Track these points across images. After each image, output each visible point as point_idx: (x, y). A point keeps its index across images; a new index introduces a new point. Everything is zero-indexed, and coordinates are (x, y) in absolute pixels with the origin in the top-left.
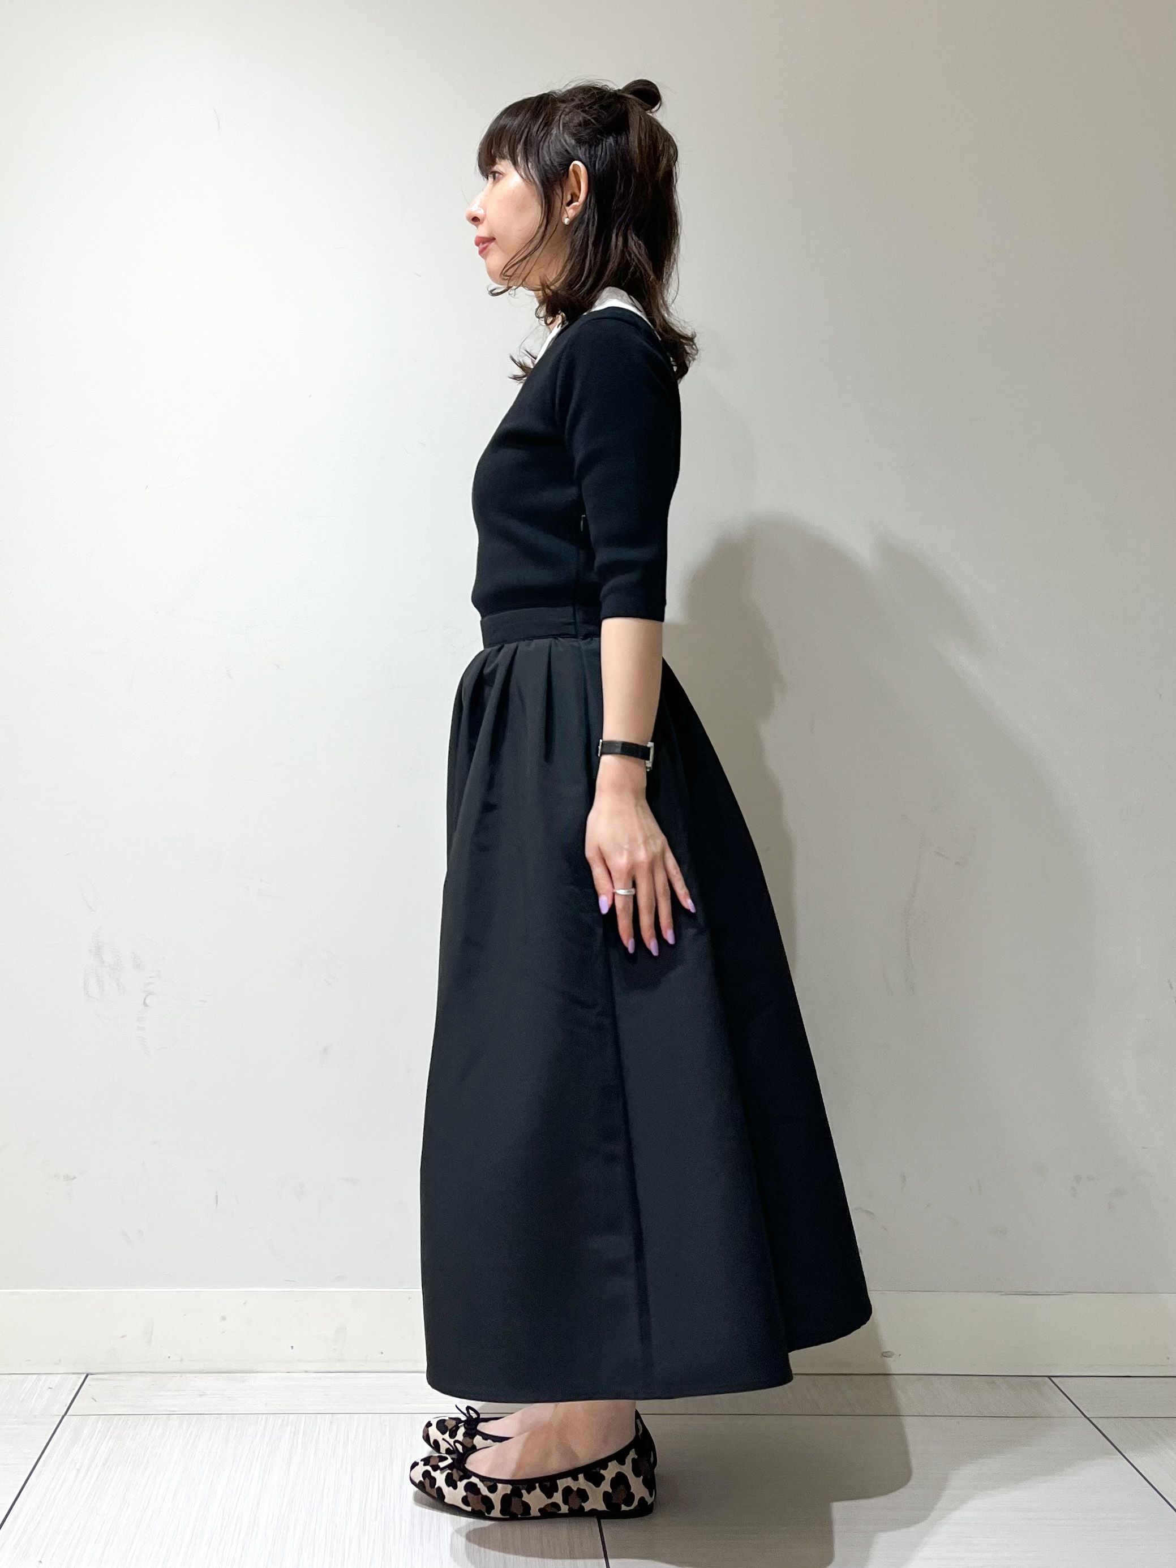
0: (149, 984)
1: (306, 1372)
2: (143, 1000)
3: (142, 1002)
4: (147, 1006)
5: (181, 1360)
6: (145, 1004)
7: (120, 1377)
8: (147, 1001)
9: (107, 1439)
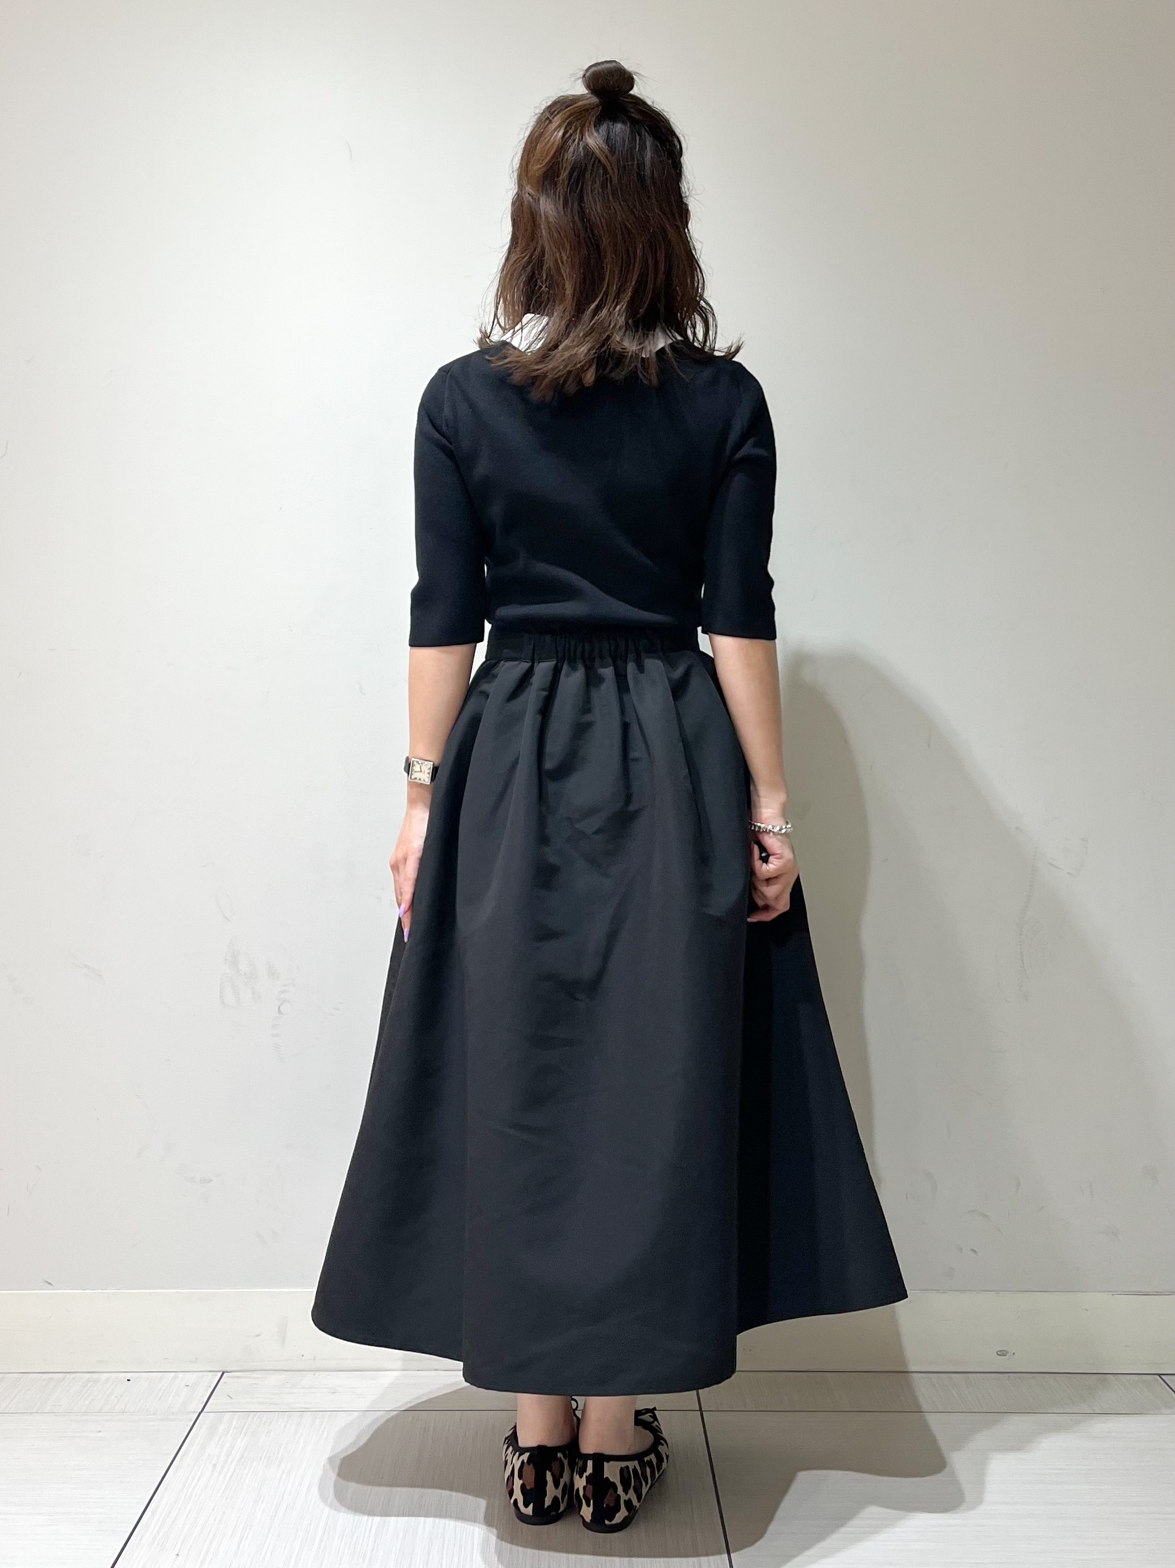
0: (283, 992)
1: (436, 1370)
2: (277, 1008)
3: (277, 1011)
4: (282, 1014)
5: (315, 1359)
6: (279, 1011)
7: (255, 1375)
8: (282, 1009)
9: (242, 1435)
